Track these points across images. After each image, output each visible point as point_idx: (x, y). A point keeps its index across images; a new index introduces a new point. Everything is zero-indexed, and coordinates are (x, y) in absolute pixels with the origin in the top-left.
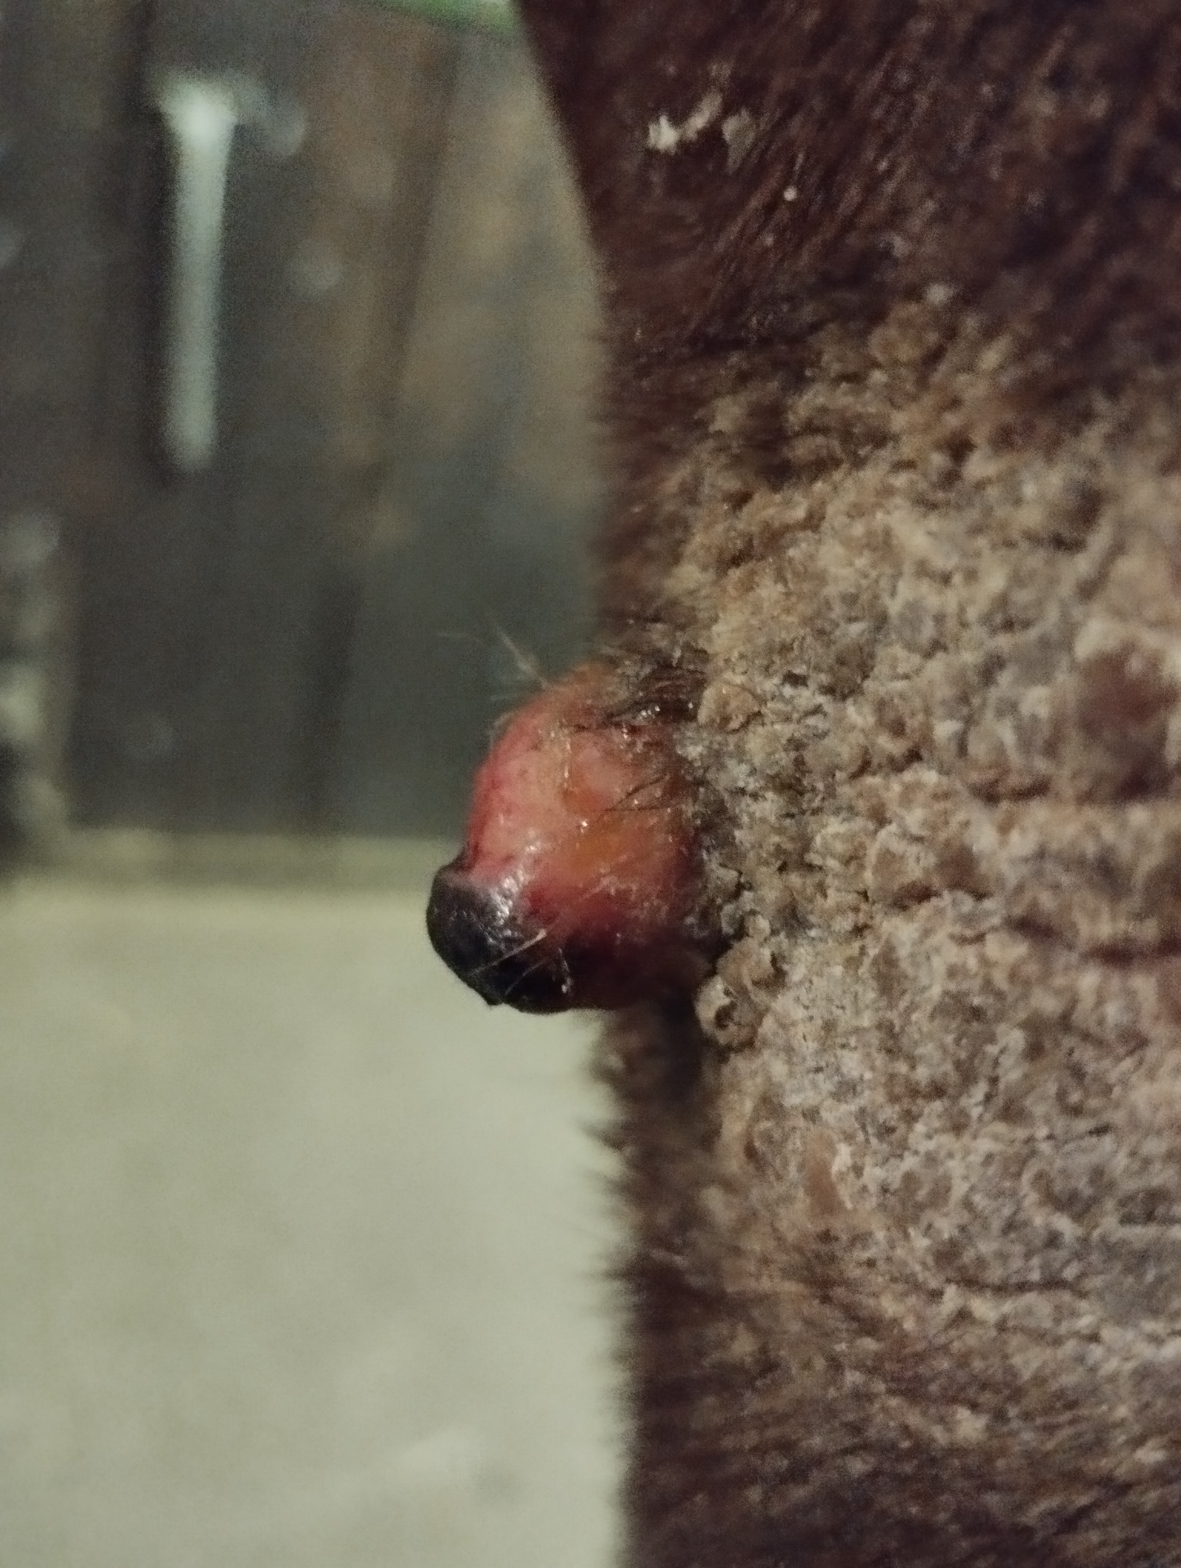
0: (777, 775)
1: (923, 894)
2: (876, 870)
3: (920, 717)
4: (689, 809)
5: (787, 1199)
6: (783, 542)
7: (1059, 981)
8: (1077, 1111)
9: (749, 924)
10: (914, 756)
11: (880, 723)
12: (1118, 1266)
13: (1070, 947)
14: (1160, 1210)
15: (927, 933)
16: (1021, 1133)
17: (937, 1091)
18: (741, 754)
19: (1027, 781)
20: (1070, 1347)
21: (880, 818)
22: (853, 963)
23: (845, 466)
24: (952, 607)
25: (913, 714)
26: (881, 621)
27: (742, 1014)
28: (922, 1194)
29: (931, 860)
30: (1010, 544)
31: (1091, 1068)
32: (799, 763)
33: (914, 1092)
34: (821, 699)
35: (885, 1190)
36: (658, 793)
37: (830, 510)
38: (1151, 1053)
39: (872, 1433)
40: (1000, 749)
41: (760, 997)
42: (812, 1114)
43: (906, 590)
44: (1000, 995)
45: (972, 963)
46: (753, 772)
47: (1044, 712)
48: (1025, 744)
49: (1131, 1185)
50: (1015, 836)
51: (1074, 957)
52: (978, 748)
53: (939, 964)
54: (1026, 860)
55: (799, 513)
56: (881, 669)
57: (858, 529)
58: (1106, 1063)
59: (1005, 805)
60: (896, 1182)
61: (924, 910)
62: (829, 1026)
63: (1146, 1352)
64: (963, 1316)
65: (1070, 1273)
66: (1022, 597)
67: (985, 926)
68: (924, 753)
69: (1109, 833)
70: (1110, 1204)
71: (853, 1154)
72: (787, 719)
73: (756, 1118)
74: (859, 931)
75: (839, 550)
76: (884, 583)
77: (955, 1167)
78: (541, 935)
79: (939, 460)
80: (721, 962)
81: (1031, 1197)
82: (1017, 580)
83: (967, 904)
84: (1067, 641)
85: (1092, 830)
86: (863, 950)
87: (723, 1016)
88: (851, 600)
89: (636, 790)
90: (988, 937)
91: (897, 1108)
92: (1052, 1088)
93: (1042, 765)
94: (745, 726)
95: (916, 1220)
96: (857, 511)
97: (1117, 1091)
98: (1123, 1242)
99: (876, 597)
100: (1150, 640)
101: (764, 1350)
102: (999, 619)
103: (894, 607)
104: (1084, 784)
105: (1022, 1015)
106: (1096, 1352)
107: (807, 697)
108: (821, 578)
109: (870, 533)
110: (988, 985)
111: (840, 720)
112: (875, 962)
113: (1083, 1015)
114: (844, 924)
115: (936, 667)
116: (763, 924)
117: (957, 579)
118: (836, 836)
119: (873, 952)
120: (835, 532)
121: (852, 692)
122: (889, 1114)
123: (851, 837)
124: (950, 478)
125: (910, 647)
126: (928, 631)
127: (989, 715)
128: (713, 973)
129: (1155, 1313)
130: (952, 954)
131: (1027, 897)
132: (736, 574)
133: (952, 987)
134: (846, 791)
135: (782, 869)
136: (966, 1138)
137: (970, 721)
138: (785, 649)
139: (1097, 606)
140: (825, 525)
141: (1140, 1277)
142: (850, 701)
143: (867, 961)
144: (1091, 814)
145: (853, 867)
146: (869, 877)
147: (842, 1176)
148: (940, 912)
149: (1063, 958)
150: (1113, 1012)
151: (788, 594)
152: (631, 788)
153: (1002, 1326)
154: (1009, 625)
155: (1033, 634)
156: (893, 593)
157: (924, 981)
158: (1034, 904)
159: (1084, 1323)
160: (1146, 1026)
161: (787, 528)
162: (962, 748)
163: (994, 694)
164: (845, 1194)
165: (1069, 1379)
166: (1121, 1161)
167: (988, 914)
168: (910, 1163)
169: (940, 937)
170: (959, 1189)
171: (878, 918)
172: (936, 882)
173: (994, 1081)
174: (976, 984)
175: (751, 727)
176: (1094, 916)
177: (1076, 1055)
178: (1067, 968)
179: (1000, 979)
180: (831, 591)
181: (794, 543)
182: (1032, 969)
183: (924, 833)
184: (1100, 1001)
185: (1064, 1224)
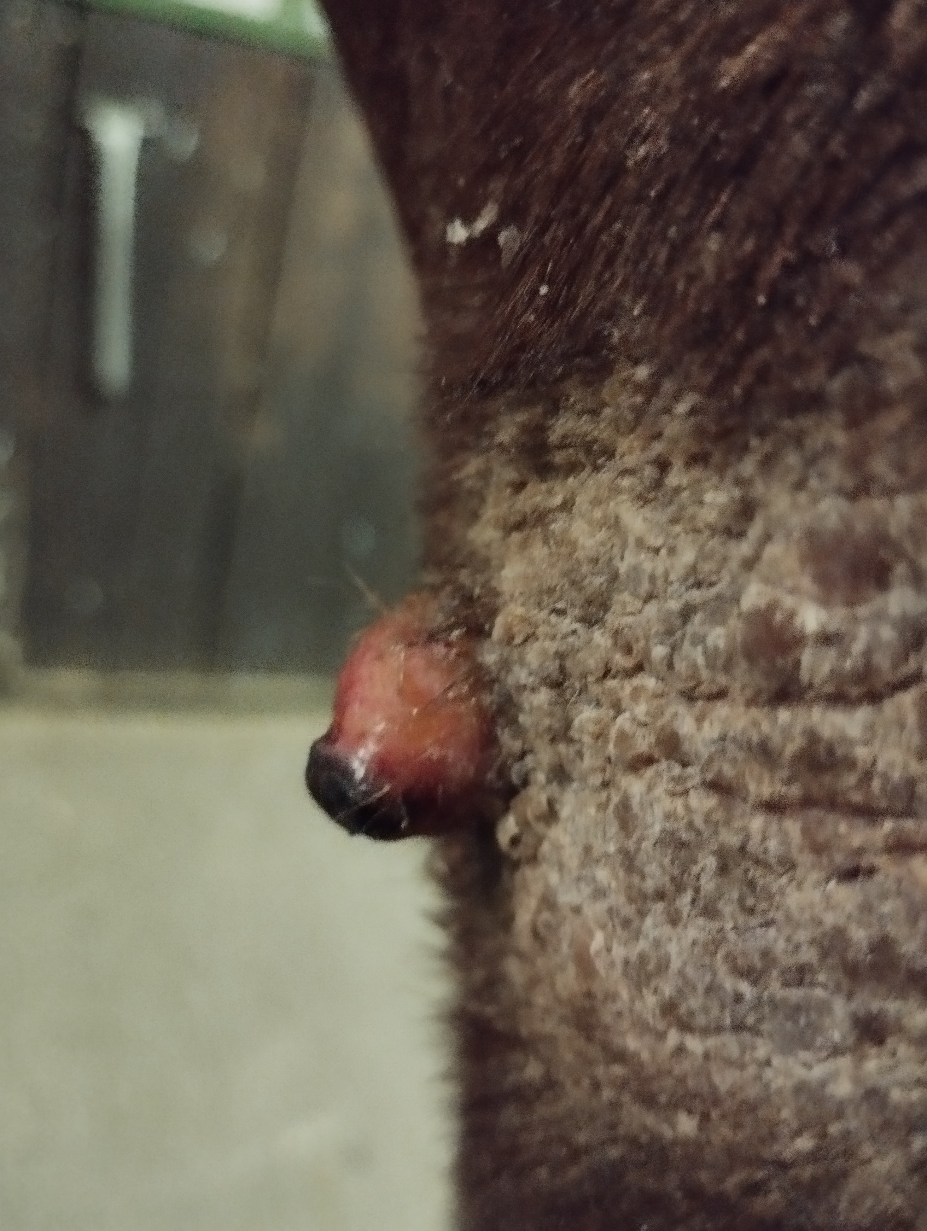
0: (548, 676)
1: (648, 761)
2: (616, 746)
3: (642, 644)
4: (487, 699)
5: (562, 968)
6: (547, 520)
7: (737, 824)
8: (751, 911)
9: (532, 777)
10: (639, 668)
11: (615, 644)
12: (780, 1016)
13: (745, 800)
14: (808, 978)
15: (650, 788)
16: (715, 925)
17: (660, 895)
18: (522, 662)
19: (715, 689)
20: (752, 1070)
21: (618, 709)
22: (602, 807)
23: (588, 469)
24: (660, 571)
25: (637, 640)
26: (615, 577)
27: (527, 839)
28: (651, 966)
29: (652, 739)
30: (697, 531)
31: (760, 882)
32: (562, 669)
33: (644, 897)
34: (576, 626)
35: (626, 962)
36: (466, 688)
37: (578, 500)
38: (800, 872)
39: (621, 1130)
40: (694, 667)
41: (540, 828)
42: (577, 910)
43: (630, 559)
44: (699, 833)
45: (680, 811)
46: (530, 674)
47: (721, 644)
48: (711, 665)
49: (787, 961)
50: (706, 725)
51: (748, 807)
52: (681, 666)
53: (658, 811)
54: (714, 742)
55: (557, 500)
56: (616, 608)
57: (598, 514)
58: (770, 878)
59: (700, 703)
60: (633, 958)
61: (650, 772)
62: (587, 849)
63: (800, 1072)
64: (680, 1050)
65: (750, 1020)
66: (706, 567)
67: (689, 784)
68: (646, 666)
69: (766, 727)
70: (775, 973)
71: (606, 939)
72: (553, 638)
73: (539, 911)
74: (606, 785)
75: (585, 527)
76: (616, 551)
77: (673, 949)
78: (387, 788)
79: (649, 472)
80: (513, 803)
81: (722, 969)
82: (703, 556)
83: (677, 770)
84: (736, 600)
85: (756, 724)
86: (609, 799)
87: (515, 841)
88: (595, 561)
89: (450, 688)
90: (692, 792)
91: (633, 906)
92: (735, 895)
93: (722, 680)
94: (525, 641)
95: (647, 985)
96: (596, 502)
97: (777, 898)
98: (785, 1000)
99: (611, 559)
100: (788, 601)
101: (548, 1071)
102: (691, 581)
103: (623, 568)
104: (749, 692)
105: (715, 847)
106: (768, 1073)
107: (567, 624)
108: (573, 545)
109: (605, 517)
110: (690, 825)
111: (589, 641)
112: (617, 806)
113: (753, 846)
114: (596, 780)
115: (651, 609)
116: (541, 777)
117: (663, 552)
118: (589, 720)
119: (615, 799)
120: (583, 516)
121: (597, 622)
122: (629, 910)
123: (598, 722)
124: (658, 484)
125: (635, 594)
126: (645, 587)
127: (686, 645)
128: (506, 810)
129: (807, 1046)
130: (667, 804)
131: (715, 767)
132: (516, 537)
133: (668, 826)
134: (595, 690)
135: (553, 740)
136: (680, 928)
137: (674, 648)
138: (551, 591)
139: (754, 576)
140: (575, 510)
141: (796, 1022)
142: (596, 627)
143: (611, 807)
144: (755, 712)
145: (600, 742)
146: (611, 749)
147: (598, 953)
148: (659, 774)
149: (739, 808)
150: (773, 845)
151: (551, 554)
152: (448, 685)
153: (707, 1056)
154: (698, 585)
155: (714, 591)
156: (622, 558)
157: (649, 819)
158: (720, 772)
159: (761, 1052)
160: (795, 854)
161: (551, 511)
162: (670, 666)
163: (690, 629)
164: (600, 965)
165: (752, 1092)
166: (781, 945)
167: (690, 776)
168: (642, 945)
169: (660, 790)
170: (675, 964)
171: (618, 777)
172: (656, 754)
173: (697, 890)
174: (682, 824)
175: (529, 643)
176: (760, 782)
177: (750, 874)
178: (742, 816)
179: (699, 821)
180: (580, 554)
181: (554, 521)
182: (719, 816)
183: (648, 720)
184: (764, 839)
185: (745, 988)
